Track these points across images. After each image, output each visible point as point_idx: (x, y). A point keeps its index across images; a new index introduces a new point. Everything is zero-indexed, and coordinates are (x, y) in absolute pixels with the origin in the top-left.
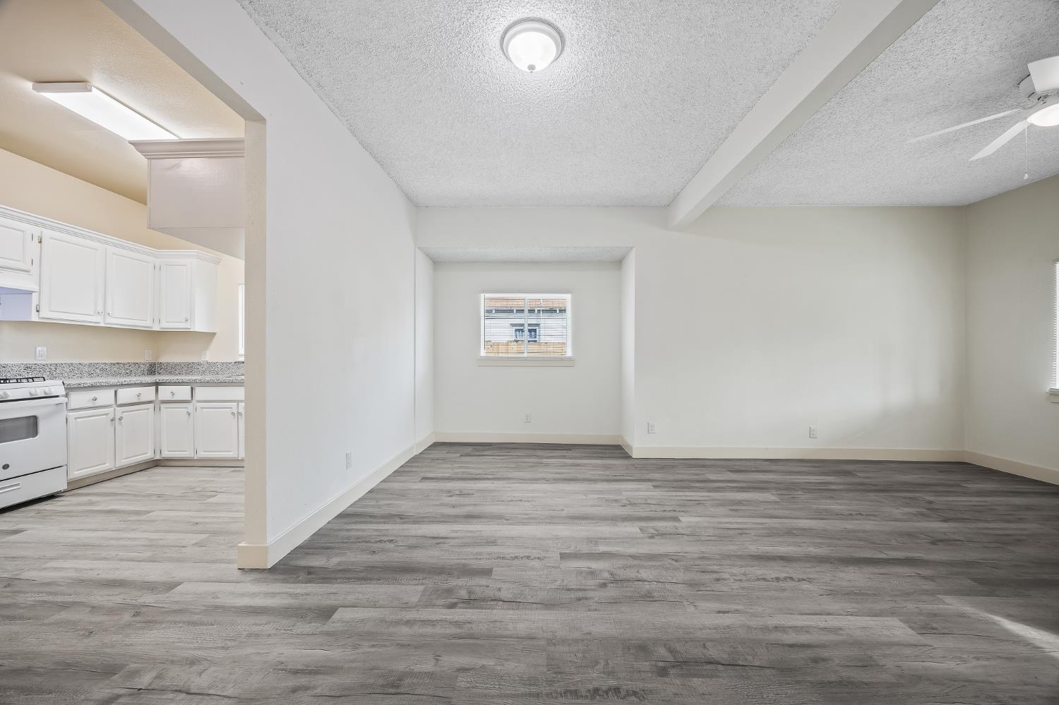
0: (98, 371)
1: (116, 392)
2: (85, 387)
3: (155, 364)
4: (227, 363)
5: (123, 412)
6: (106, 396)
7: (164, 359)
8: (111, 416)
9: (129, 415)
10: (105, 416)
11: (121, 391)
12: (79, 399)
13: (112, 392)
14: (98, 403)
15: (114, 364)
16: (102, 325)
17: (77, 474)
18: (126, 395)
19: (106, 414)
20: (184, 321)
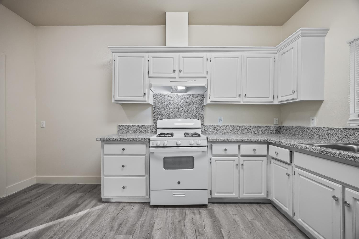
0: (246, 130)
1: (239, 146)
2: (219, 142)
3: (280, 127)
4: (335, 129)
5: (244, 161)
6: (233, 149)
7: (287, 124)
8: (236, 162)
9: (249, 163)
10: (233, 162)
11: (242, 146)
12: (218, 149)
13: (236, 146)
14: (228, 152)
15: (255, 127)
16: (242, 103)
17: (216, 195)
18: (247, 149)
19: (234, 161)
20: (292, 93)
